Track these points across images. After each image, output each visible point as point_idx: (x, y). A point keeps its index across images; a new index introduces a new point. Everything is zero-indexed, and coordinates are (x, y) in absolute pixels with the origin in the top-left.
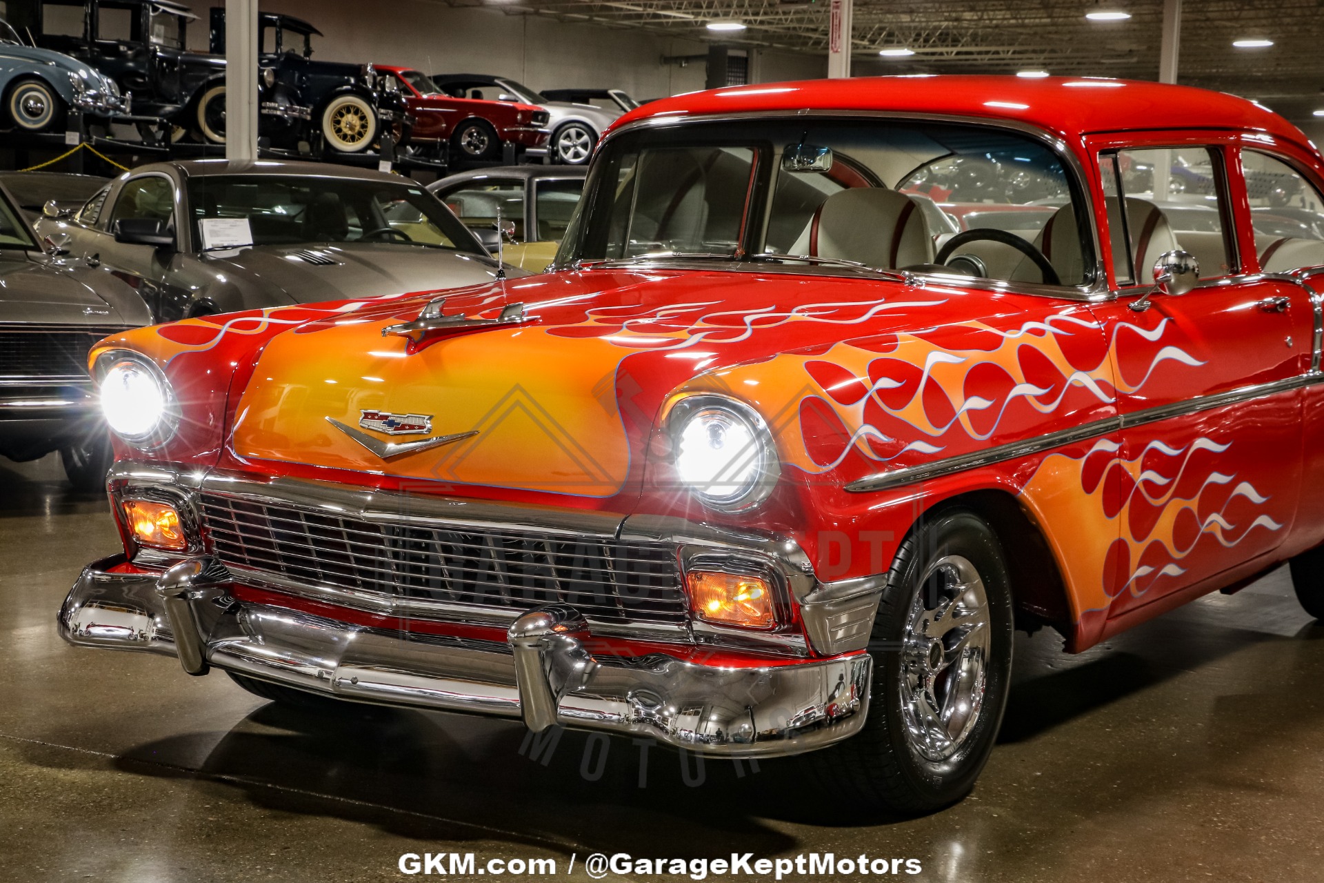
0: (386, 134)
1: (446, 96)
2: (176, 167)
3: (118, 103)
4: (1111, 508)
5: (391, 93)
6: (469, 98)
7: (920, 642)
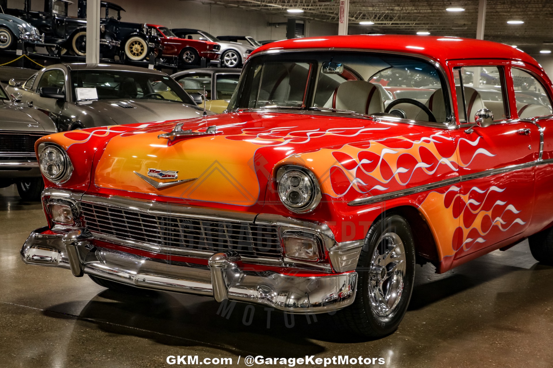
0: (152, 53)
1: (177, 38)
2: (66, 66)
3: (39, 38)
4: (456, 215)
5: (154, 36)
6: (187, 39)
7: (377, 268)
